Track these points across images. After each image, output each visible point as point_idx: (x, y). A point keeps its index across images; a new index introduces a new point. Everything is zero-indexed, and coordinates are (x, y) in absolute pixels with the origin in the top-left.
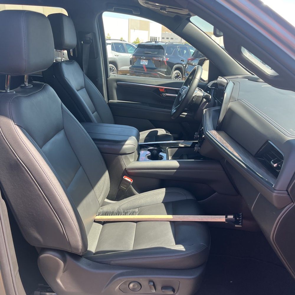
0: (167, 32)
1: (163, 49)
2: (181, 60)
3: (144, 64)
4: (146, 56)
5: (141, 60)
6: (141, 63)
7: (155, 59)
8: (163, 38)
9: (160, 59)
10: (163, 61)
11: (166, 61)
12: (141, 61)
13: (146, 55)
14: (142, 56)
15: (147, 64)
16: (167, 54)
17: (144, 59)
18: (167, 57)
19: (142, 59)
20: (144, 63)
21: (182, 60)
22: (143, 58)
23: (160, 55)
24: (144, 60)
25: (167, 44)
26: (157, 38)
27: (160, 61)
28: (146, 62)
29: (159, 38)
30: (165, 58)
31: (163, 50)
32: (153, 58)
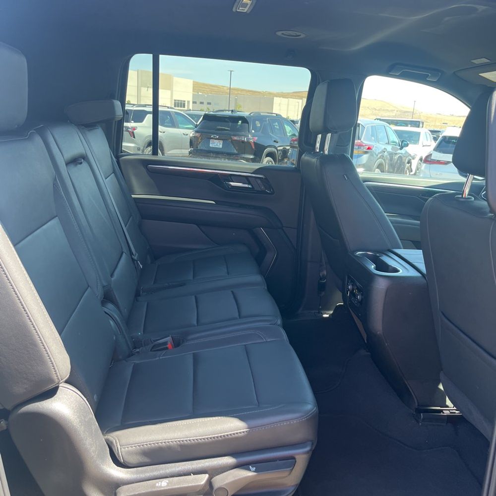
0: (201, 92)
1: (248, 123)
2: (273, 140)
3: (216, 147)
4: (220, 134)
5: (211, 140)
6: (211, 145)
7: (235, 138)
8: (194, 102)
9: (243, 139)
10: (249, 143)
11: (254, 142)
12: (211, 142)
13: (220, 132)
14: (213, 134)
15: (221, 146)
16: (253, 131)
17: (216, 139)
18: (254, 136)
19: (212, 138)
20: (217, 145)
21: (275, 141)
22: (215, 137)
23: (243, 133)
24: (215, 141)
25: (252, 115)
26: (185, 101)
27: (243, 142)
28: (220, 144)
29: (188, 102)
30: (251, 137)
31: (247, 125)
32: (232, 137)
